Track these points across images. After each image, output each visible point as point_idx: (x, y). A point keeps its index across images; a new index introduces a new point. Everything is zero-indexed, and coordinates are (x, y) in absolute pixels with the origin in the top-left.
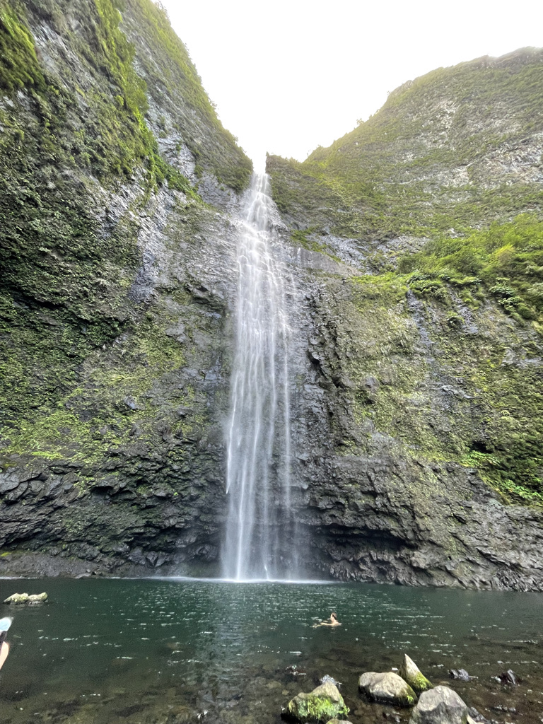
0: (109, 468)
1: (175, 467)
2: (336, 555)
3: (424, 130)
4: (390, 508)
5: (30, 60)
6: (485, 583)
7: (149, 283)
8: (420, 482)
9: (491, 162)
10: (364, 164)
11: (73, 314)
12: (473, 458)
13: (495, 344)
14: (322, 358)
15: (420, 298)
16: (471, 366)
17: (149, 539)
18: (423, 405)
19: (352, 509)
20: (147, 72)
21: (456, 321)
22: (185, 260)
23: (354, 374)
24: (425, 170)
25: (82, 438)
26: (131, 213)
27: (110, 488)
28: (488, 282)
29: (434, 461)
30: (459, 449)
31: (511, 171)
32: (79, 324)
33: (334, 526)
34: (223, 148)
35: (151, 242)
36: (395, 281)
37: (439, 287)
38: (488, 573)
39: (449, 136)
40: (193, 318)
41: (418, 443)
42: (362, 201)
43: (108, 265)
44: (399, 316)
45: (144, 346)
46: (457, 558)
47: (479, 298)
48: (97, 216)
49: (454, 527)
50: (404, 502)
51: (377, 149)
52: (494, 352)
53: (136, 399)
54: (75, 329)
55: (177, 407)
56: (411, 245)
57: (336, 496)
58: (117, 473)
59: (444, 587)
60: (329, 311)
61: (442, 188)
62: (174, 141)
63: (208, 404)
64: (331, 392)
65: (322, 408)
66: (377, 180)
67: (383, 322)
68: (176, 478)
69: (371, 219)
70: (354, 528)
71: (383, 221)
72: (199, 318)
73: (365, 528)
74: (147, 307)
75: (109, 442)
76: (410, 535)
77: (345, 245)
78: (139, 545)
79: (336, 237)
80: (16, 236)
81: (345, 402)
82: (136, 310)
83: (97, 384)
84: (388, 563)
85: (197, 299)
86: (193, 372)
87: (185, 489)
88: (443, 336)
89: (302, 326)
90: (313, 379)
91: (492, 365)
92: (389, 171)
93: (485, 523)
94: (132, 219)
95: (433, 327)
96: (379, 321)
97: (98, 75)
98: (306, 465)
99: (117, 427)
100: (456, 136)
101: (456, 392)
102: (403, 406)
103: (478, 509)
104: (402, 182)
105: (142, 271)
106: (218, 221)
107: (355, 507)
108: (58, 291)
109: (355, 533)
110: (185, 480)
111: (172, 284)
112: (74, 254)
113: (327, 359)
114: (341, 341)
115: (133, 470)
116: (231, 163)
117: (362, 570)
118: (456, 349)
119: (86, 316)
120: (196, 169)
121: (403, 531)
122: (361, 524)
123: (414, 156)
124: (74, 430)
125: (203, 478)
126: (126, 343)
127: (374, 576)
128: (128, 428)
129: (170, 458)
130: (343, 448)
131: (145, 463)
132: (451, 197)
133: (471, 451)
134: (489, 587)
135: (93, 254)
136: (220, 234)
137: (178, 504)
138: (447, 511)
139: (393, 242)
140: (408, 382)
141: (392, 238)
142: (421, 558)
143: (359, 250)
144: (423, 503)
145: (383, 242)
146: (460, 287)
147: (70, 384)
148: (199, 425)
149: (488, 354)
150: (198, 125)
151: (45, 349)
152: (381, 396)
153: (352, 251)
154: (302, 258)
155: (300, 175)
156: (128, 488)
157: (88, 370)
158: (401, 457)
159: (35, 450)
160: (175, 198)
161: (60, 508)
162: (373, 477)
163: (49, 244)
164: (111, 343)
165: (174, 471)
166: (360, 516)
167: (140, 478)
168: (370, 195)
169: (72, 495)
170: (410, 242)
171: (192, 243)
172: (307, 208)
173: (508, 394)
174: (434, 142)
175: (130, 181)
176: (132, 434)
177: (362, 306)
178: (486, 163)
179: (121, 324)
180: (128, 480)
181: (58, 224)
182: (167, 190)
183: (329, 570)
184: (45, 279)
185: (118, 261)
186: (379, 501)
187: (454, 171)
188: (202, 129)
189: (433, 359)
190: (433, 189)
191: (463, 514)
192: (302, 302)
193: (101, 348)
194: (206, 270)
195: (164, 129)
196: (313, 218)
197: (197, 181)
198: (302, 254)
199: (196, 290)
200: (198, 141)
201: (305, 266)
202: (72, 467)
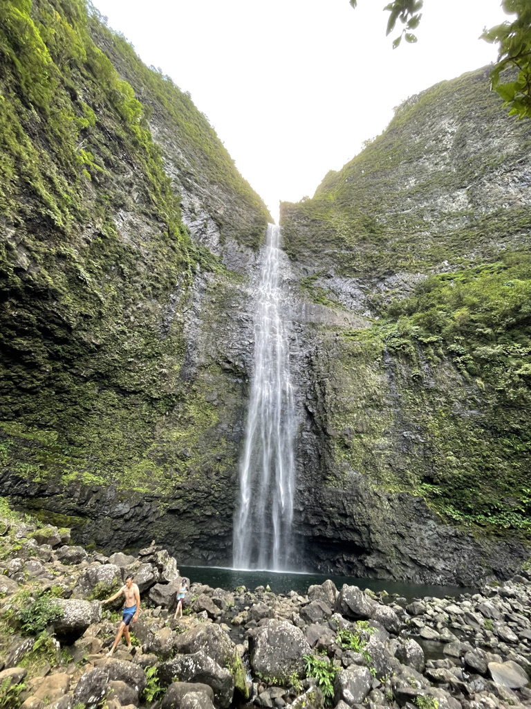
0: (176, 497)
1: (216, 495)
2: (323, 556)
3: (428, 152)
4: (355, 526)
5: (116, 244)
6: (409, 578)
7: (192, 364)
8: (377, 508)
9: (488, 184)
10: (370, 194)
11: (148, 396)
12: (423, 489)
13: (447, 397)
14: (315, 411)
15: (393, 355)
16: (428, 415)
17: (203, 542)
18: (386, 448)
20: (180, 169)
21: (419, 377)
22: (216, 338)
23: (337, 425)
24: (426, 196)
25: (159, 477)
26: (177, 314)
27: (178, 510)
28: (448, 340)
29: (390, 492)
30: (412, 482)
31: (508, 192)
32: (152, 401)
33: (320, 536)
34: (241, 210)
35: (192, 329)
36: (376, 338)
37: (408, 346)
38: (414, 572)
39: (450, 157)
40: (223, 384)
41: (379, 479)
42: (364, 239)
43: (166, 358)
44: (375, 372)
45: (193, 411)
46: (395, 561)
47: (440, 356)
48: (158, 327)
49: (396, 540)
50: (364, 522)
51: (381, 176)
52: (446, 403)
53: (190, 450)
54: (149, 404)
55: (214, 453)
56: (406, 282)
57: (321, 516)
58: (181, 500)
59: (383, 579)
60: (322, 368)
61: (441, 213)
62: (202, 220)
63: (236, 449)
64: (321, 438)
65: (314, 451)
66: (380, 212)
67: (361, 379)
68: (217, 502)
69: (372, 257)
70: (333, 539)
71: (382, 258)
72: (227, 384)
73: (339, 539)
74: (192, 383)
75: (175, 480)
76: (366, 545)
77: (347, 286)
78: (198, 546)
79: (341, 278)
80: (116, 356)
81: (330, 447)
82: (185, 386)
83: (165, 440)
84: (353, 563)
85: (225, 370)
86: (224, 426)
87: (223, 510)
88: (409, 389)
89: (301, 383)
90: (309, 427)
91: (443, 414)
92: (392, 201)
93: (418, 540)
94: (179, 319)
95: (401, 382)
96: (359, 378)
97: (151, 222)
98: (302, 494)
99: (179, 470)
100: (456, 157)
101: (413, 437)
102: (370, 450)
103: (416, 528)
104: (403, 210)
105: (188, 356)
106: (239, 295)
107: (333, 524)
108: (139, 383)
109: (334, 542)
110: (223, 504)
111: (208, 361)
112: (146, 356)
113: (318, 412)
114: (328, 398)
115: (190, 498)
116: (248, 222)
117: (337, 567)
118: (417, 400)
119: (156, 396)
120: (220, 238)
121: (362, 542)
122: (337, 536)
123: (416, 181)
124: (154, 472)
126: (181, 409)
127: (344, 571)
128: (186, 470)
129: (213, 489)
130: (327, 482)
131: (198, 493)
132: (449, 224)
133: (422, 482)
134: (411, 581)
135: (157, 353)
136: (240, 308)
137: (220, 520)
138: (392, 529)
139: (390, 279)
140: (377, 431)
141: (390, 275)
142: (371, 561)
143: (361, 289)
144: (377, 524)
145: (382, 280)
146: (426, 345)
147: (149, 441)
148: (230, 465)
149: (441, 405)
150: (220, 198)
151: (133, 420)
152: (356, 441)
153: (353, 291)
154: (306, 312)
155: (308, 219)
156: (189, 510)
157: (159, 431)
158: (365, 489)
159: (134, 486)
160: (206, 281)
161: (151, 523)
162: (345, 504)
163: (133, 355)
164: (172, 410)
165: (216, 498)
166: (336, 531)
167: (195, 503)
168: (372, 231)
169: (157, 515)
170: (406, 280)
171: (220, 322)
172: (315, 252)
173: (453, 438)
174: (436, 164)
175: (176, 288)
176: (188, 474)
177: (348, 363)
178: (485, 185)
179: (177, 397)
180: (188, 505)
181: (136, 340)
182: (200, 275)
183: (317, 566)
184: (131, 377)
185: (171, 354)
186: (348, 522)
187: (454, 194)
188: (224, 201)
189: (399, 409)
190: (433, 216)
191: (404, 531)
192: (303, 360)
193: (165, 414)
194: (230, 346)
195: (194, 212)
196: (320, 261)
197: (222, 248)
198: (306, 309)
199: (224, 363)
200: (221, 212)
201: (308, 321)
202: (156, 497)
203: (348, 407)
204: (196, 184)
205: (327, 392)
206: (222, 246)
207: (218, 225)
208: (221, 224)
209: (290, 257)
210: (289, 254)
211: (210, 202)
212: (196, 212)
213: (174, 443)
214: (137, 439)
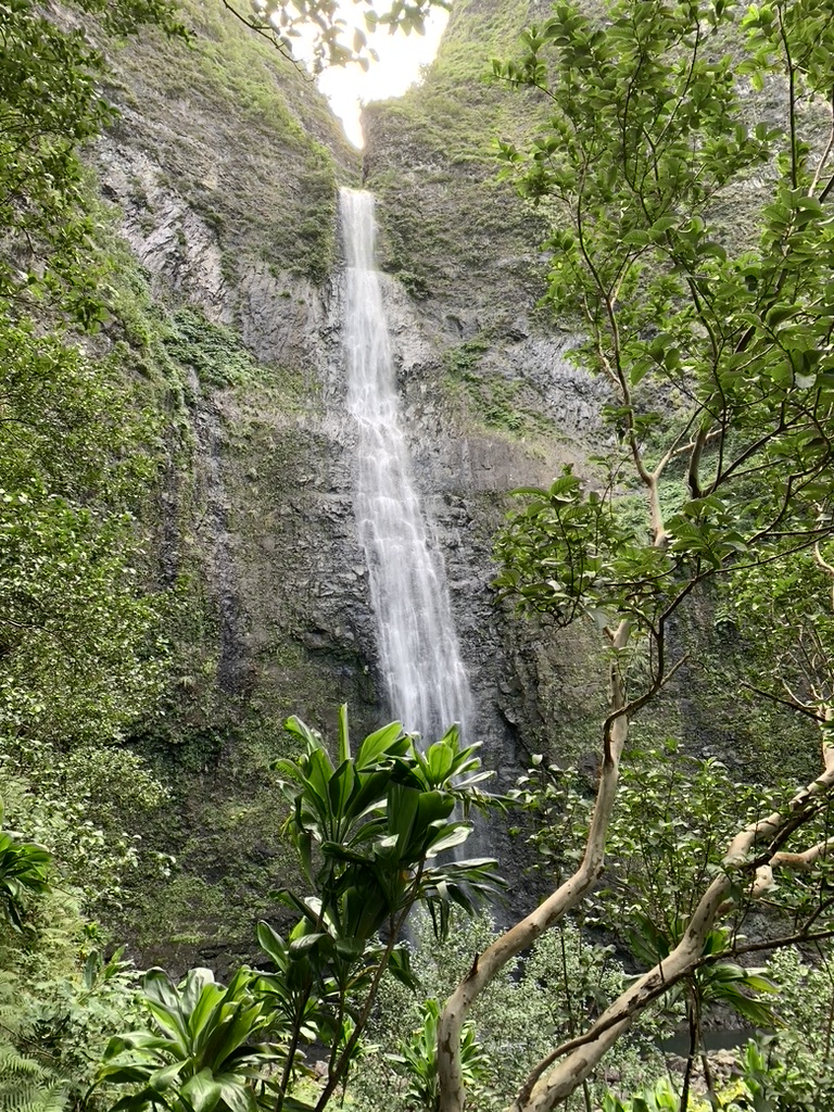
7: (240, 650)
14: (521, 720)
22: (280, 576)
23: (569, 749)
32: (172, 750)
35: (224, 564)
40: (315, 685)
45: (261, 756)
53: (271, 840)
54: (166, 758)
74: (249, 694)
75: (253, 906)
77: (563, 359)
79: (546, 336)
82: (236, 703)
83: (214, 827)
85: (315, 651)
88: (710, 652)
89: (484, 658)
90: (511, 756)
99: (257, 884)
105: (228, 635)
111: (274, 637)
113: (528, 722)
114: (545, 691)
116: (286, 196)
120: (225, 263)
124: (206, 897)
126: (235, 756)
128: (271, 883)
150: (201, 138)
157: (198, 809)
159: (173, 933)
160: (223, 418)
164: (215, 761)
171: (281, 531)
179: (222, 732)
185: (193, 639)
189: (693, 698)
192: (481, 599)
193: (203, 771)
194: (316, 590)
195: (146, 205)
196: (490, 289)
197: (234, 294)
198: (472, 453)
199: (309, 635)
200: (212, 182)
201: (481, 487)
202: (222, 946)
203: (588, 706)
204: (133, 114)
205: (541, 676)
206: (233, 286)
207: (210, 226)
208: (218, 221)
209: (411, 291)
210: (407, 282)
211: (179, 162)
212: (150, 202)
213: (236, 831)
214: (156, 834)
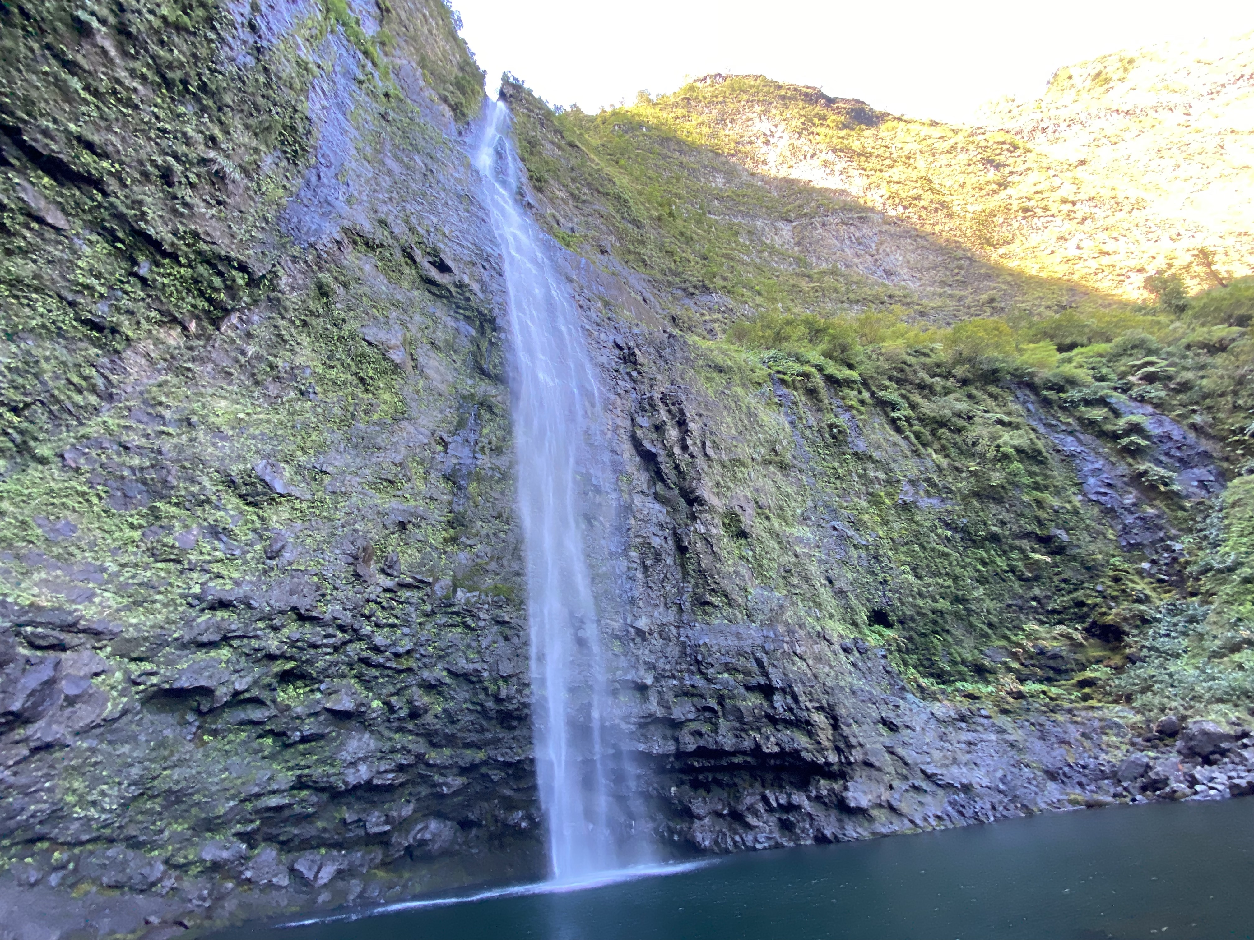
0: (205, 638)
2: (698, 806)
4: (800, 713)
6: (940, 818)
8: (832, 668)
11: (120, 215)
12: (876, 633)
13: (888, 471)
15: (787, 386)
16: (860, 498)
17: (300, 819)
18: (814, 547)
19: (731, 718)
21: (840, 429)
22: (400, 195)
23: (719, 485)
27: (206, 692)
28: (872, 384)
31: (843, 250)
33: (701, 752)
38: (939, 802)
40: (419, 318)
44: (764, 407)
45: (307, 351)
46: (900, 786)
49: (887, 738)
50: (818, 700)
51: (676, 151)
52: (887, 481)
53: (288, 469)
54: (115, 256)
55: (384, 500)
56: (731, 310)
57: (702, 696)
58: (225, 653)
61: (761, 241)
63: (456, 506)
64: (679, 512)
65: (666, 538)
66: (676, 196)
68: (378, 666)
69: (672, 254)
70: (734, 754)
71: (690, 261)
73: (756, 750)
74: (322, 263)
75: (204, 571)
76: (832, 757)
78: (272, 839)
79: (622, 263)
81: (709, 531)
82: (295, 261)
84: (798, 808)
87: (398, 693)
88: (822, 448)
89: (618, 391)
91: (887, 501)
94: (302, 55)
95: (809, 433)
98: (644, 639)
101: (848, 533)
102: (791, 546)
104: (710, 213)
105: (314, 180)
107: (737, 714)
109: (736, 760)
110: (399, 673)
113: (671, 454)
115: (273, 644)
116: (446, 59)
117: (754, 828)
118: (840, 471)
119: (159, 232)
121: (821, 751)
122: (748, 744)
123: (725, 183)
124: (89, 529)
125: (440, 666)
130: (709, 609)
131: (309, 628)
132: (773, 260)
133: (870, 622)
134: (948, 823)
137: (382, 729)
138: (874, 713)
139: (704, 298)
140: (789, 510)
141: (704, 293)
142: (860, 792)
145: (691, 295)
146: (838, 383)
148: (435, 549)
149: (880, 484)
152: (759, 526)
153: (645, 293)
154: (589, 275)
155: (562, 136)
156: (255, 692)
162: (765, 660)
163: (103, 13)
165: (376, 649)
166: (745, 731)
167: (291, 665)
169: (86, 712)
170: (729, 306)
171: (409, 168)
172: (574, 197)
173: (907, 543)
176: (273, 554)
177: (708, 379)
179: (253, 282)
180: (258, 671)
182: (345, 42)
185: (260, 132)
186: (779, 702)
187: (776, 224)
189: (814, 481)
190: (751, 240)
191: (891, 716)
192: (610, 349)
194: (446, 231)
196: (583, 217)
198: (588, 269)
199: (427, 263)
203: (739, 454)
209: (530, 177)
210: (529, 171)
